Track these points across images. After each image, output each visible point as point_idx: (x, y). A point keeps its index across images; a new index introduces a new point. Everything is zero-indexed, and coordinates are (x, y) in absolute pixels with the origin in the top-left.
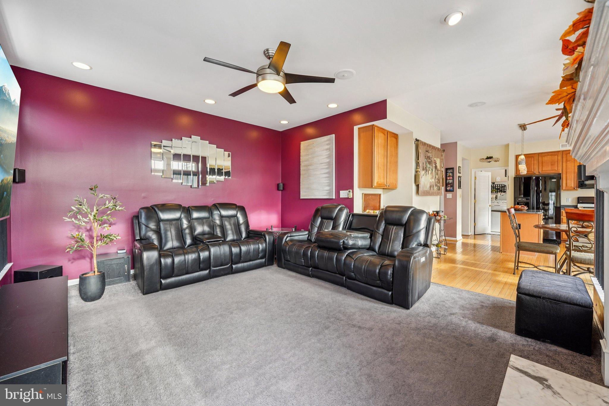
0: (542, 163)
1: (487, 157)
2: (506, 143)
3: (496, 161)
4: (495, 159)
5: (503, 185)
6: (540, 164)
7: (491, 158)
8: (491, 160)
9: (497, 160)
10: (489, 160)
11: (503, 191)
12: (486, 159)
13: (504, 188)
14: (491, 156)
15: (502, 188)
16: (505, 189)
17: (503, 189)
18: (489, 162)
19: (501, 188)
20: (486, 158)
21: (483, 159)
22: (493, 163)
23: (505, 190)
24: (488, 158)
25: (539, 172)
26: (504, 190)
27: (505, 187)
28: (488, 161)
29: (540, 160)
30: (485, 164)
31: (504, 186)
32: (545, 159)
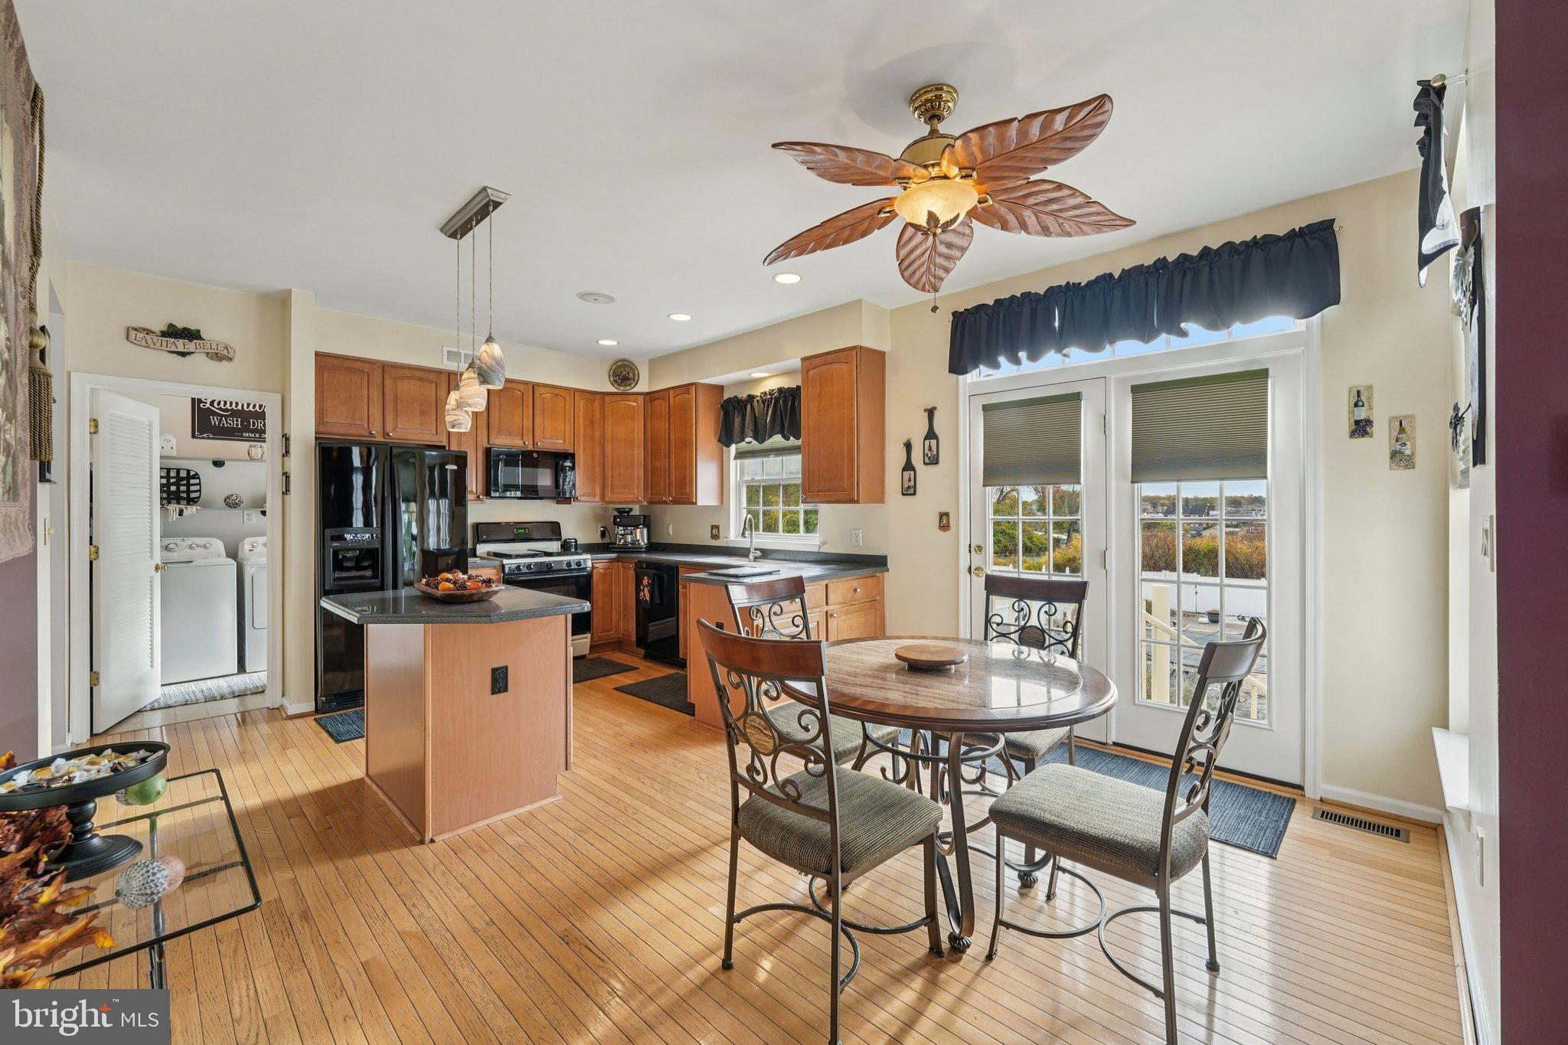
0: (396, 399)
1: (171, 326)
2: (275, 282)
3: (217, 357)
4: (214, 346)
5: (183, 474)
6: (389, 406)
7: (192, 335)
8: (191, 346)
9: (225, 352)
10: (180, 345)
11: (185, 495)
12: (164, 334)
13: (188, 485)
14: (193, 327)
15: (178, 484)
16: (192, 488)
17: (183, 488)
18: (183, 354)
19: (173, 484)
20: (164, 328)
21: (149, 332)
22: (199, 362)
23: (193, 495)
24: (173, 332)
25: (386, 434)
26: (188, 492)
27: (192, 481)
28: (173, 349)
29: (388, 389)
30: (160, 359)
31: (189, 477)
32: (407, 388)
